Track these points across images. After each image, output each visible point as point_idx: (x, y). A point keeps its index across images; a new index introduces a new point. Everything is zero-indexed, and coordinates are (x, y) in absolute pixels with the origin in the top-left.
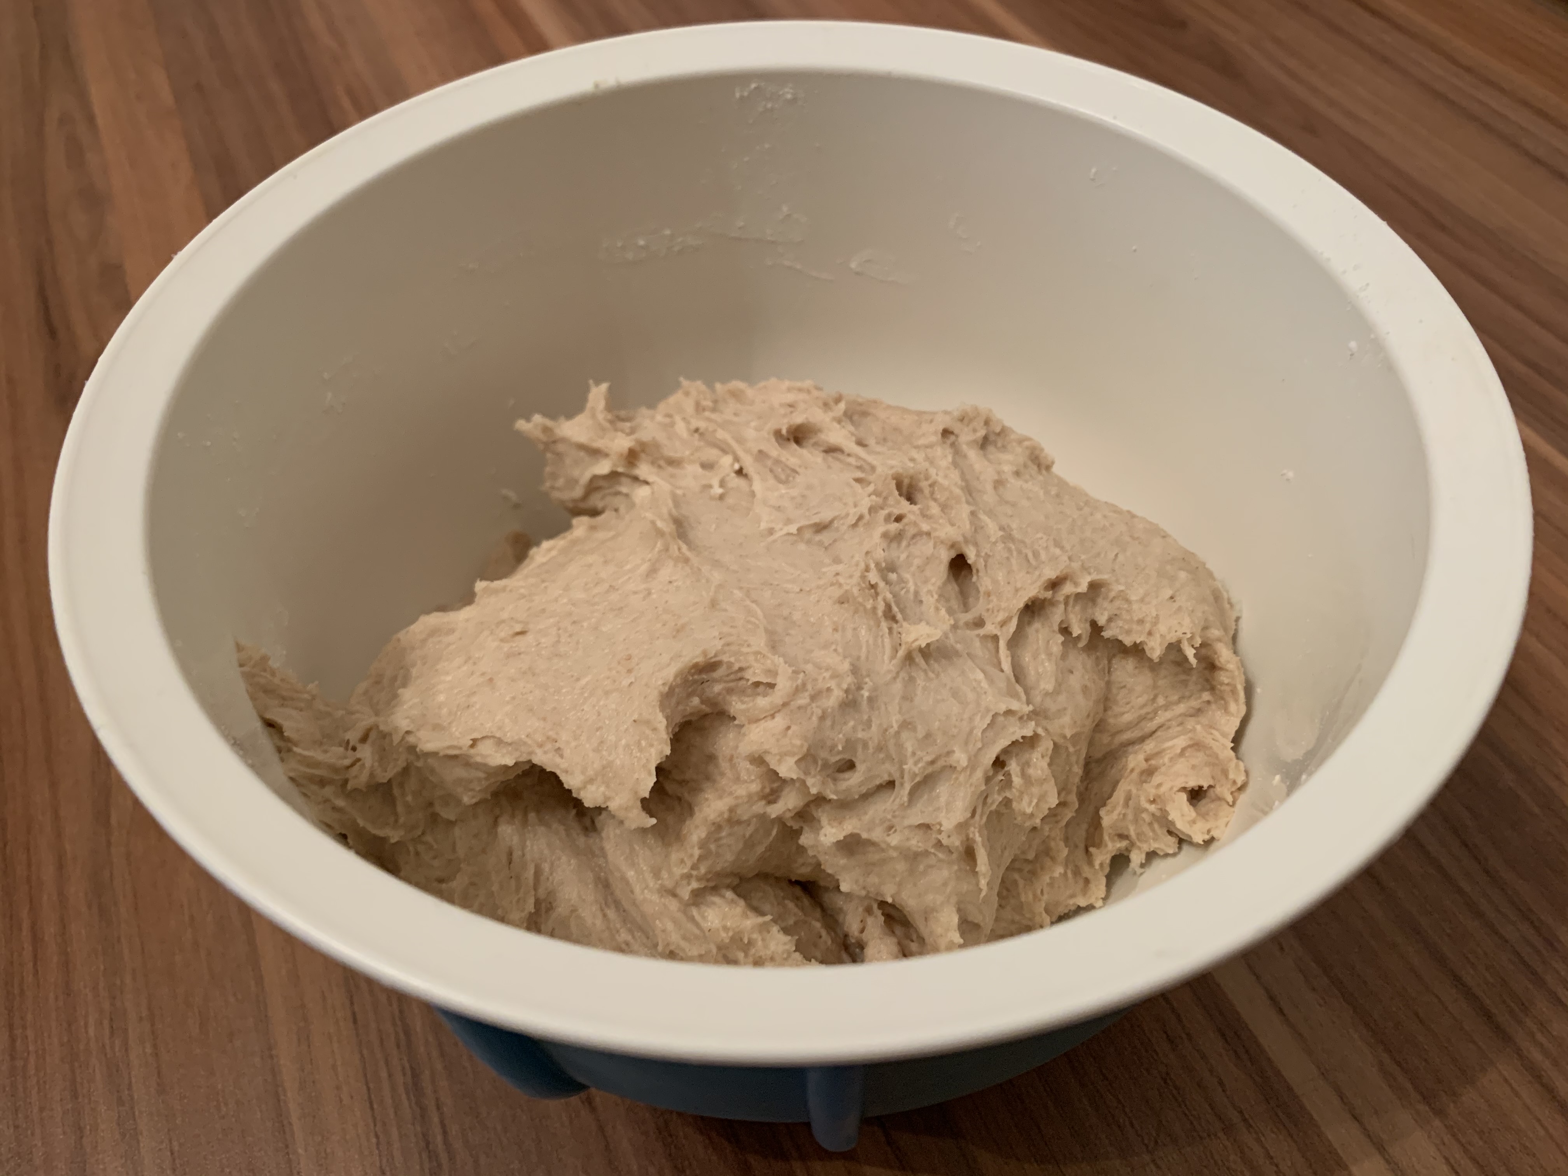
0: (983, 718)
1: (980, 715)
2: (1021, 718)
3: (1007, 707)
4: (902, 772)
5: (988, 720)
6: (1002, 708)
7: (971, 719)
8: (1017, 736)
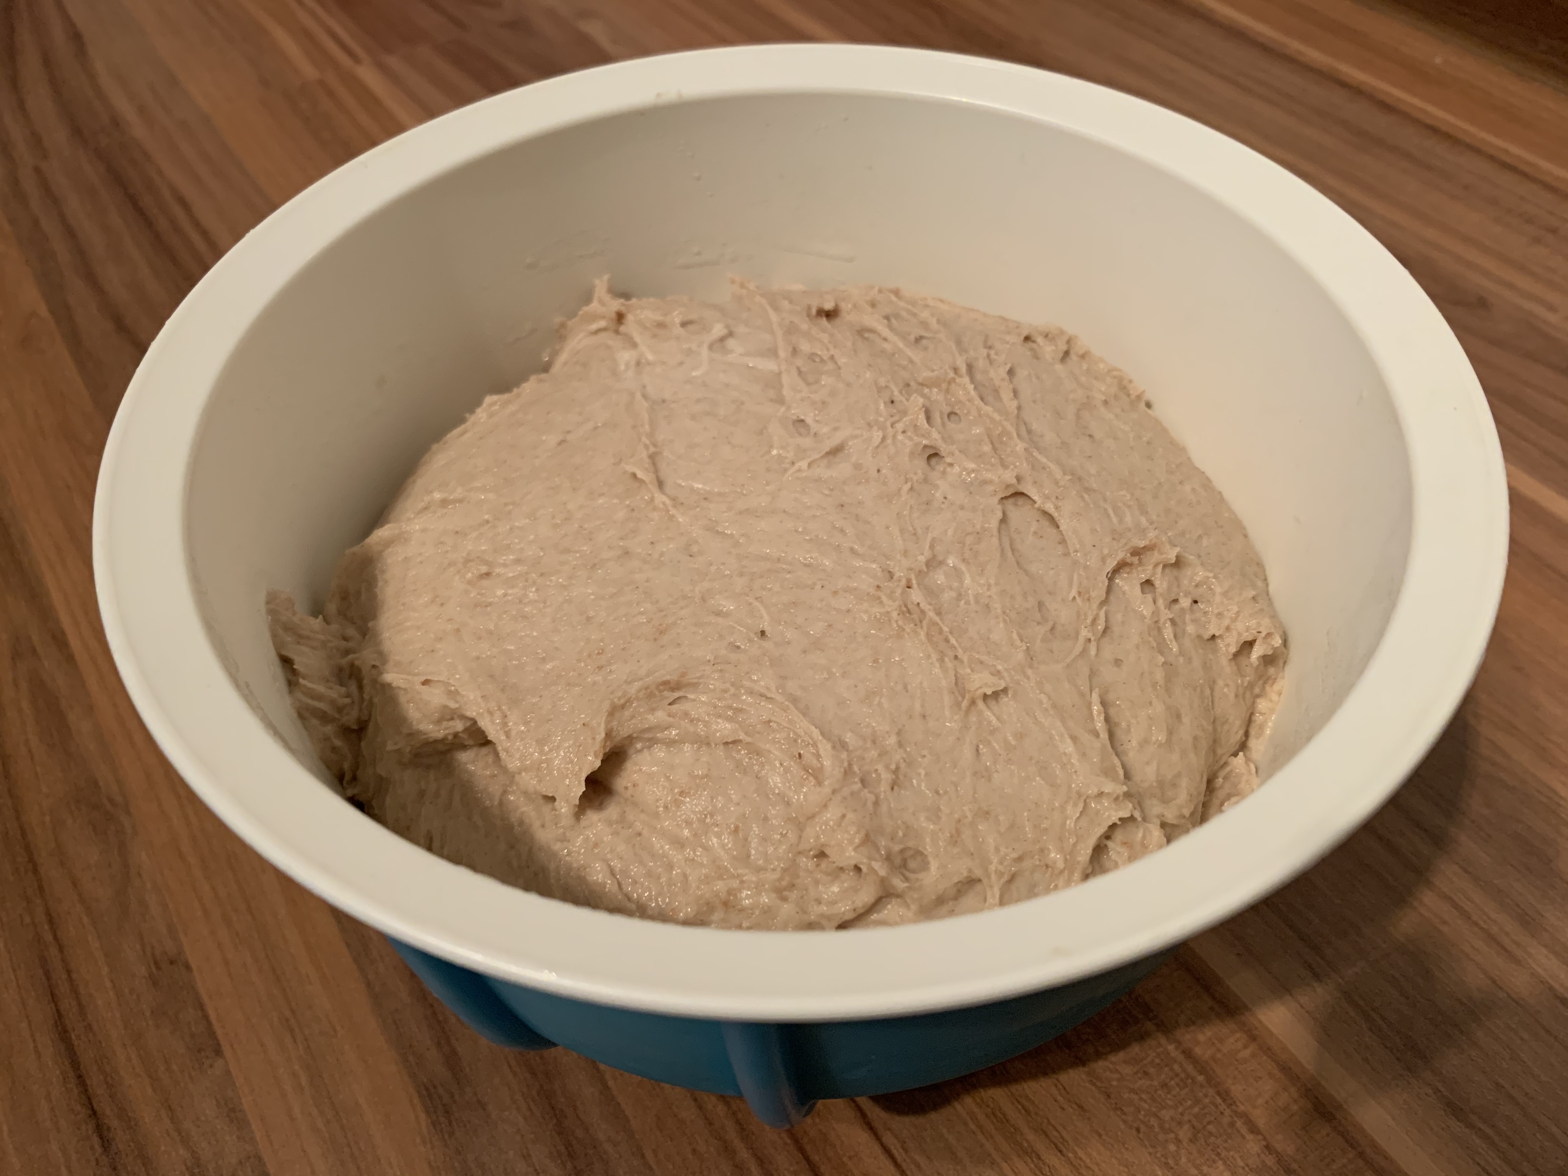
0: (1075, 805)
1: (1071, 803)
2: (1117, 799)
3: (1099, 791)
4: (986, 870)
5: (1081, 806)
6: (1093, 791)
7: (1063, 808)
8: (1114, 819)
